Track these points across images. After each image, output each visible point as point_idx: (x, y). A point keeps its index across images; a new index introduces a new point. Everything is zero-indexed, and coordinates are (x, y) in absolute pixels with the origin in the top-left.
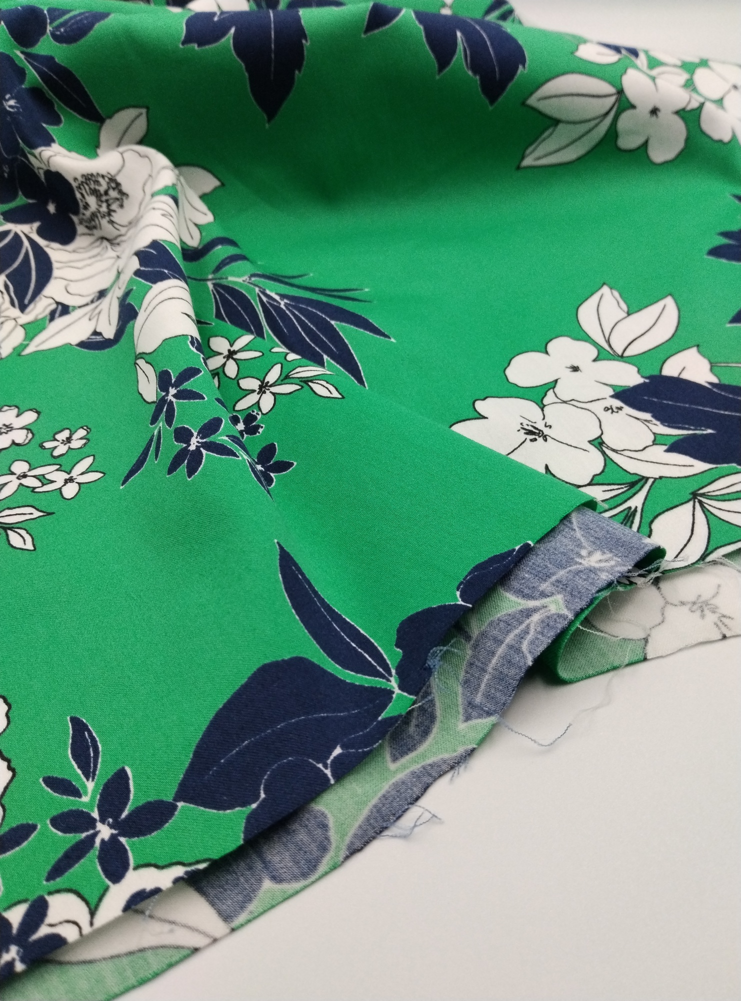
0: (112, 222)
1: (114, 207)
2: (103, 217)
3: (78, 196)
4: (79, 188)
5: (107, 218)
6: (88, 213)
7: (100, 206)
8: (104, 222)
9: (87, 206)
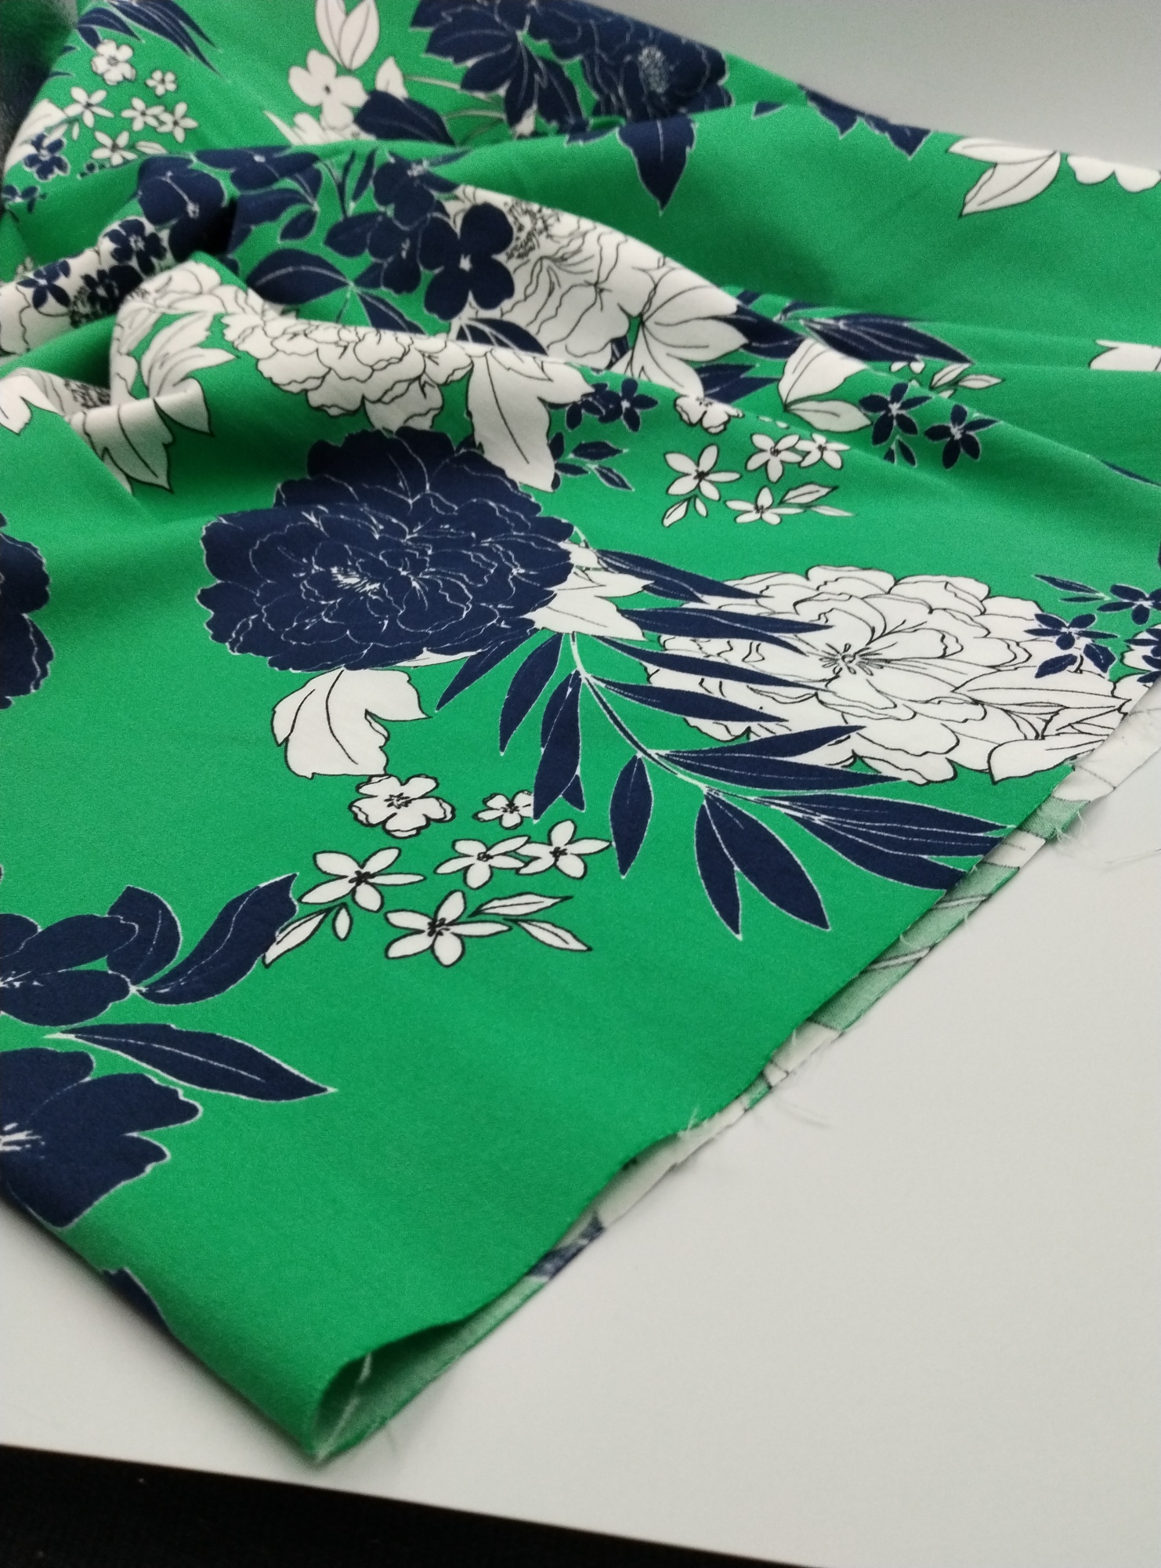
0: (550, 236)
1: (550, 221)
2: (541, 232)
3: (510, 219)
4: (511, 210)
5: (545, 234)
6: (523, 235)
7: (536, 223)
8: (542, 238)
9: (521, 228)
